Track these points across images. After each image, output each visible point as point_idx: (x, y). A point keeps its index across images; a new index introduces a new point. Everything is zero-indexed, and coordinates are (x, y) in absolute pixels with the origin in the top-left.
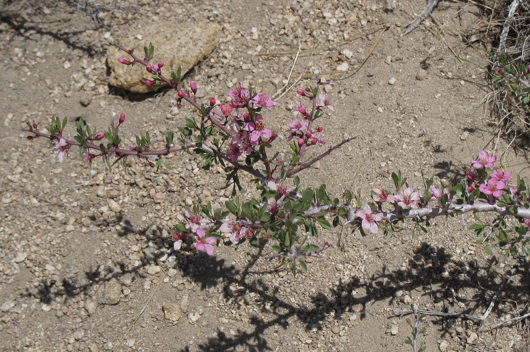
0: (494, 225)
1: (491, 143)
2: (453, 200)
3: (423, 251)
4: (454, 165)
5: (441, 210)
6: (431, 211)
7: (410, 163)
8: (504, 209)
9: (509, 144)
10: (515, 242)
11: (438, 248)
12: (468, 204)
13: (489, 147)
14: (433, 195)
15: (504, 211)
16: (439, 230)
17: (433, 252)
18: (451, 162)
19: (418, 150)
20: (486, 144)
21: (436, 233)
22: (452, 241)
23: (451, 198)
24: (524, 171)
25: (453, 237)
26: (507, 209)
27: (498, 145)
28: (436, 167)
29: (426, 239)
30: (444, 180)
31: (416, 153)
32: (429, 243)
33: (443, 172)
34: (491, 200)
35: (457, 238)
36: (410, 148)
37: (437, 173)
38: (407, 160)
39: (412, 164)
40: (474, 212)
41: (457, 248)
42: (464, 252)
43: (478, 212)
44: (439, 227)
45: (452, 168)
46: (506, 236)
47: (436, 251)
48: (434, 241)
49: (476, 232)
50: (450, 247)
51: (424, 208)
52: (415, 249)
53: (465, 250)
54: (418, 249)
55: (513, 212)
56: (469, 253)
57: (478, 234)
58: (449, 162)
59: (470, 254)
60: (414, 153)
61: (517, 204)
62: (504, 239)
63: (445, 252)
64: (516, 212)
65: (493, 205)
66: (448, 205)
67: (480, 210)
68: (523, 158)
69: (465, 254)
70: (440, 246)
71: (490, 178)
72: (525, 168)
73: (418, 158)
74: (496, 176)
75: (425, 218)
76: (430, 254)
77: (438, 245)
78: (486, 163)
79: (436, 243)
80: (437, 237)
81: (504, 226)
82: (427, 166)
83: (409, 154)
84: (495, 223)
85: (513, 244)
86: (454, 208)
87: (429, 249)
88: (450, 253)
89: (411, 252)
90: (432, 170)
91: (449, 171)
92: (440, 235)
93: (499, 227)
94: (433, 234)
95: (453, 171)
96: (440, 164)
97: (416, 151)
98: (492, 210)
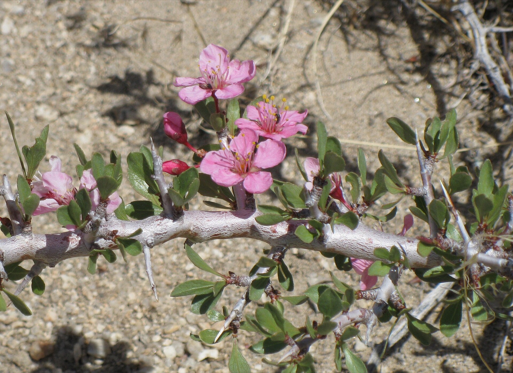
0: (250, 280)
1: (274, 13)
2: (110, 209)
3: (61, 353)
4: (158, 84)
5: (74, 241)
6: (42, 244)
7: (22, 78)
8: (282, 229)
9: (328, 11)
10: (311, 341)
11: (106, 341)
12: (164, 216)
13: (267, 23)
14: (48, 194)
15: (284, 237)
16: (112, 286)
17: (91, 358)
18: (150, 74)
19: (47, 37)
20: (259, 15)
21: (101, 296)
22: (150, 320)
23: (104, 201)
24: (375, 94)
25: (153, 309)
26: (292, 228)
27: (294, 16)
28: (103, 89)
29: (69, 315)
30: (127, 129)
31: (41, 46)
32: (78, 329)
33: (126, 106)
34: (240, 200)
35: (166, 311)
36: (25, 31)
37: (107, 107)
38: (13, 69)
39: (28, 82)
40: (188, 243)
41: (167, 342)
42: (187, 353)
43: (201, 241)
44: (111, 278)
45: (153, 91)
46: (279, 320)
47: (101, 352)
48: (93, 320)
49: (198, 305)
50: (145, 339)
51: (19, 237)
52: (36, 349)
53: (191, 349)
54: (45, 348)
55: (309, 238)
56: (202, 356)
57: (203, 310)
58: (144, 74)
59: (208, 360)
60: (36, 48)
61: (320, 215)
62: (275, 331)
63: (129, 354)
64: (321, 239)
65: (245, 216)
66: (96, 225)
67: (204, 235)
68: (374, 56)
69: (191, 362)
70: (115, 337)
71: (237, 131)
72: (379, 87)
73: (50, 62)
74: (253, 126)
75: (27, 265)
76: (81, 362)
77: (107, 334)
78: (222, 86)
79: (100, 328)
80: (105, 309)
81: (287, 284)
82: (75, 87)
83: (21, 50)
84: (255, 277)
85: (303, 346)
86: (114, 233)
87: (77, 347)
88: (144, 358)
89: (24, 359)
90: (92, 97)
91: (145, 100)
92: (113, 302)
93: (269, 288)
94: (93, 301)
95: (153, 103)
96: (115, 79)
97: (43, 41)
98: (244, 235)
